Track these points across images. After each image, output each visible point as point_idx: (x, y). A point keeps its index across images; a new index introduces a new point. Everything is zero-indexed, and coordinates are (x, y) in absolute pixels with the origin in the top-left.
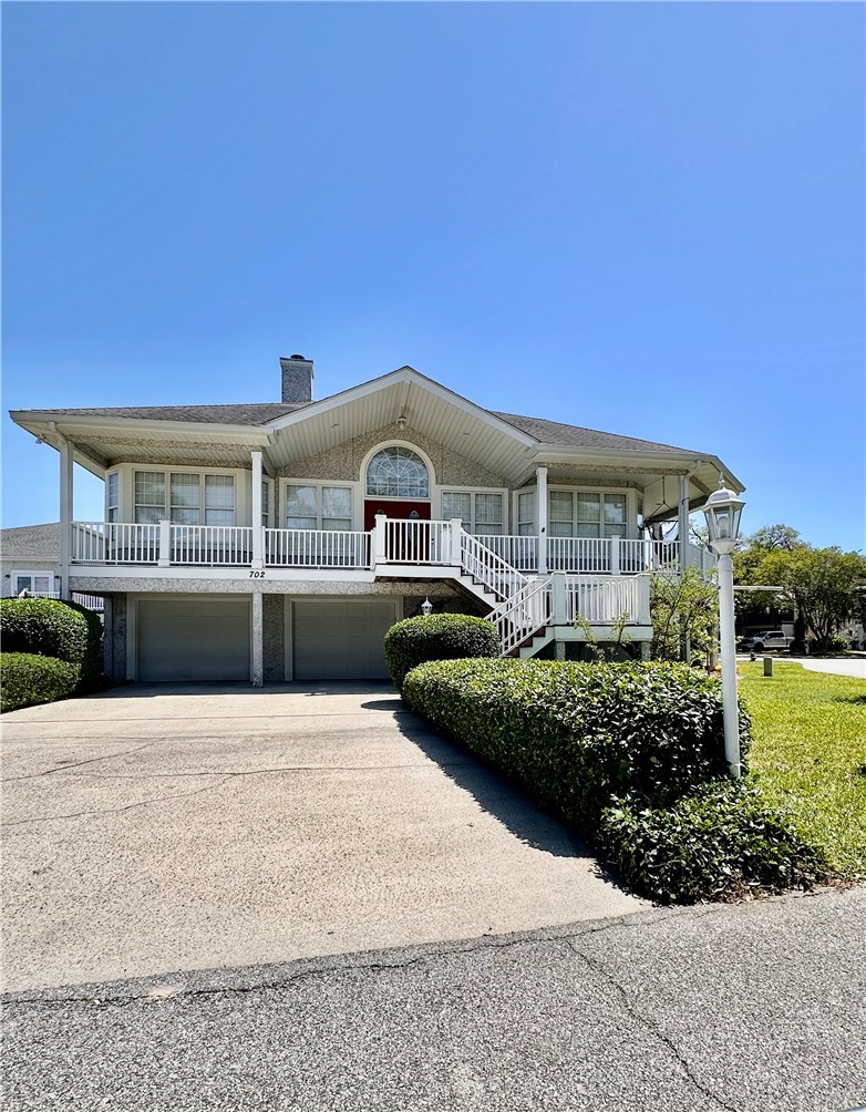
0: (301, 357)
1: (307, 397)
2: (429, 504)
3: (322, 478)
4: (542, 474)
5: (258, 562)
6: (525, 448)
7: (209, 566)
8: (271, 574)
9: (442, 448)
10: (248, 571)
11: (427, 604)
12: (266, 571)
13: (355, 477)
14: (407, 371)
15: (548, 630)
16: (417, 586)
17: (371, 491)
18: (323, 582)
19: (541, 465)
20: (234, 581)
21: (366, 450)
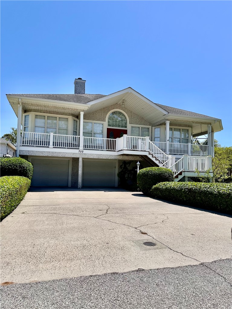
0: (81, 79)
1: (84, 93)
2: (127, 130)
3: (94, 120)
4: (168, 123)
5: (81, 147)
6: (163, 114)
7: (66, 148)
8: (86, 152)
9: (131, 112)
10: (78, 150)
11: (138, 163)
12: (84, 150)
13: (104, 120)
14: (130, 89)
15: (183, 173)
16: (130, 157)
17: (109, 125)
18: (101, 155)
19: (168, 120)
20: (74, 153)
21: (108, 112)
